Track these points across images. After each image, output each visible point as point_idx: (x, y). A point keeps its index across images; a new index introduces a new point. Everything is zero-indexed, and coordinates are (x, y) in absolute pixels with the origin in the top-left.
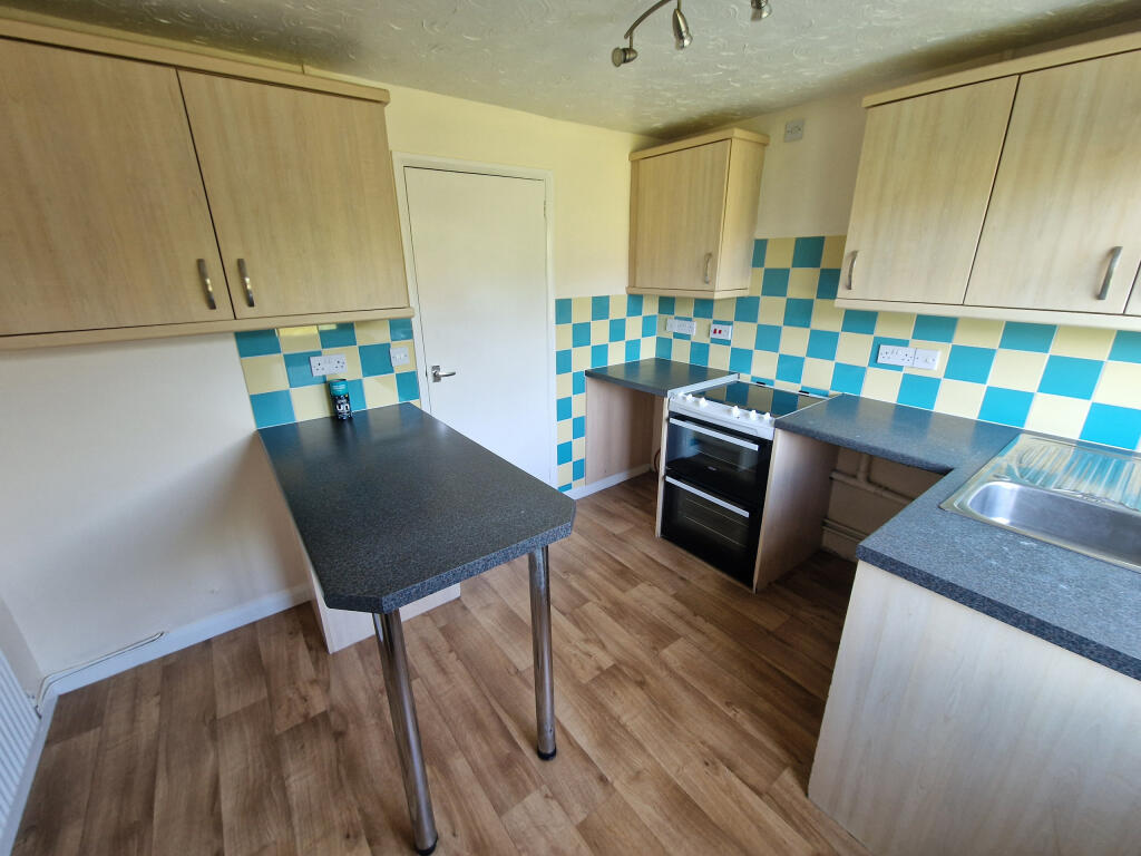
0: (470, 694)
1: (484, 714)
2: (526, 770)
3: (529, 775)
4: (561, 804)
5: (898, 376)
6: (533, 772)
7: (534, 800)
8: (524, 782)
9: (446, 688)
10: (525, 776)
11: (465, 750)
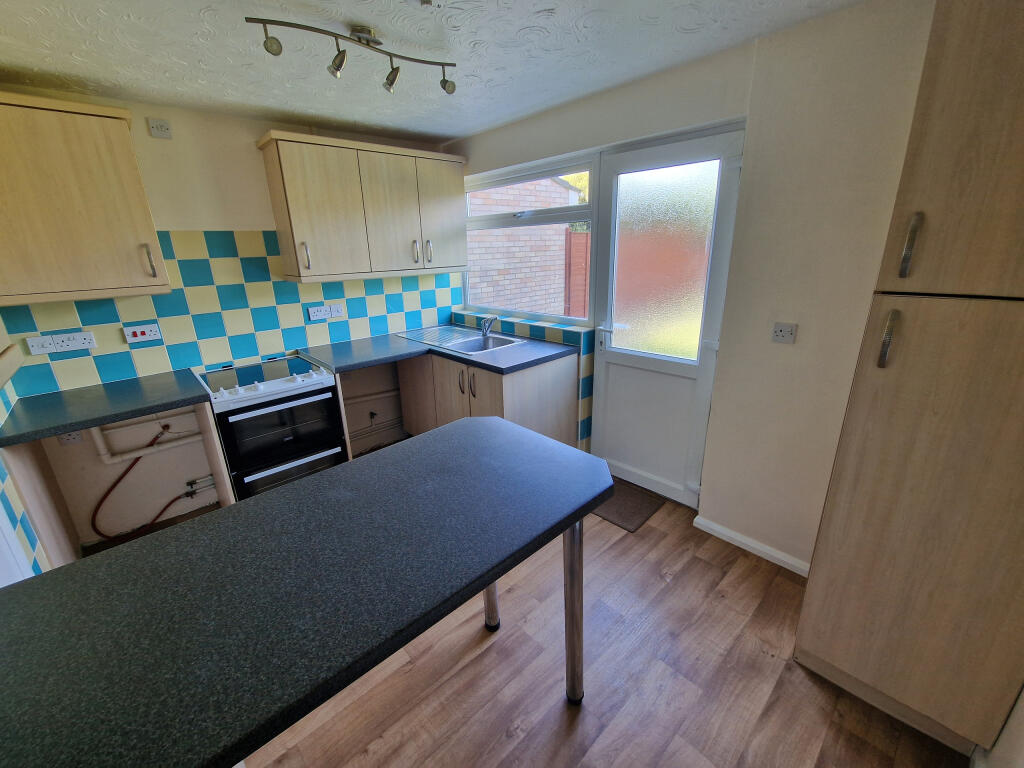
0: (435, 704)
1: (458, 683)
2: (509, 637)
3: (512, 635)
4: (529, 613)
5: (325, 326)
6: (509, 633)
7: (529, 630)
8: (517, 637)
9: (425, 736)
10: (513, 637)
11: (496, 691)
